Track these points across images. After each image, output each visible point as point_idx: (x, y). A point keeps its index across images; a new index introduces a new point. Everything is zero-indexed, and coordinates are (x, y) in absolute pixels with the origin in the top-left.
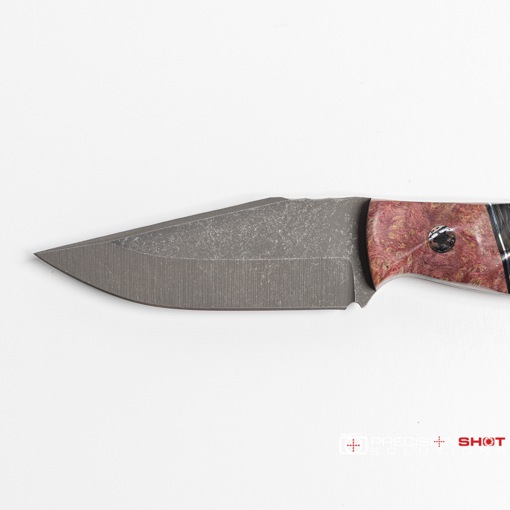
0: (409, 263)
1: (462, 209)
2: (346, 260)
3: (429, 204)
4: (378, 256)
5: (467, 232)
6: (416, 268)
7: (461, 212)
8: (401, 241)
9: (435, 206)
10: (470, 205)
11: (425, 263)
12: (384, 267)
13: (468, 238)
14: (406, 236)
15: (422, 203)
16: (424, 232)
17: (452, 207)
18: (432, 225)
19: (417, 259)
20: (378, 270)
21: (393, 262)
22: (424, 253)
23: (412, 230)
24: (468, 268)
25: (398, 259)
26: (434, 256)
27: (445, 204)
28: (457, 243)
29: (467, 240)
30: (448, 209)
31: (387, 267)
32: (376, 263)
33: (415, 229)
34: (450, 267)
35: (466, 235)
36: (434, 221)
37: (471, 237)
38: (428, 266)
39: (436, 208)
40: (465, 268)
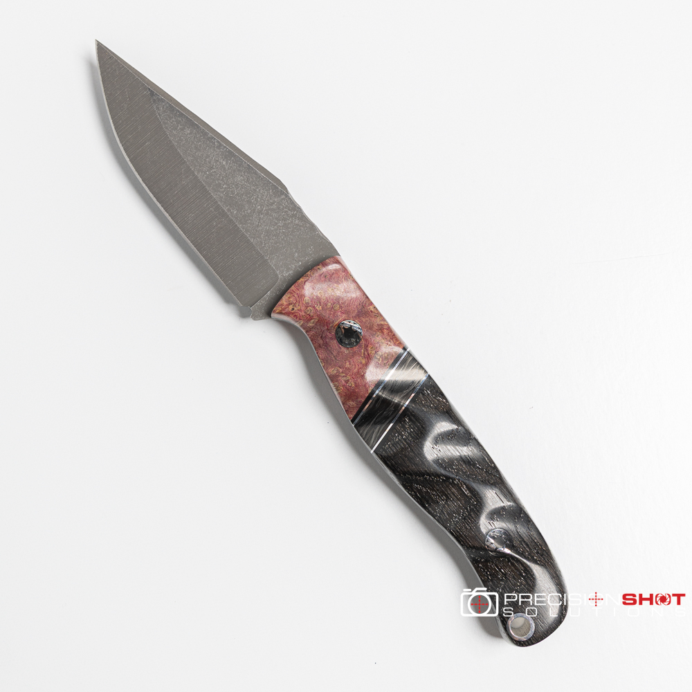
0: (310, 324)
1: (385, 331)
2: (276, 275)
3: (371, 303)
4: (296, 296)
5: (370, 349)
6: (312, 333)
7: (383, 332)
8: (322, 304)
9: (373, 310)
10: (394, 335)
11: (321, 337)
12: (291, 307)
13: (366, 353)
14: (330, 304)
15: (367, 297)
16: (344, 316)
17: (382, 323)
18: (354, 319)
19: (319, 327)
20: (285, 303)
21: (300, 310)
22: (328, 329)
23: (338, 306)
24: (342, 373)
25: (305, 312)
26: (332, 339)
27: (381, 315)
28: (356, 349)
29: (364, 354)
30: (378, 321)
31: (293, 309)
32: (289, 298)
33: (341, 307)
34: (334, 359)
35: (367, 350)
36: (359, 317)
37: (368, 355)
38: (321, 342)
39: (371, 311)
40: (341, 370)
